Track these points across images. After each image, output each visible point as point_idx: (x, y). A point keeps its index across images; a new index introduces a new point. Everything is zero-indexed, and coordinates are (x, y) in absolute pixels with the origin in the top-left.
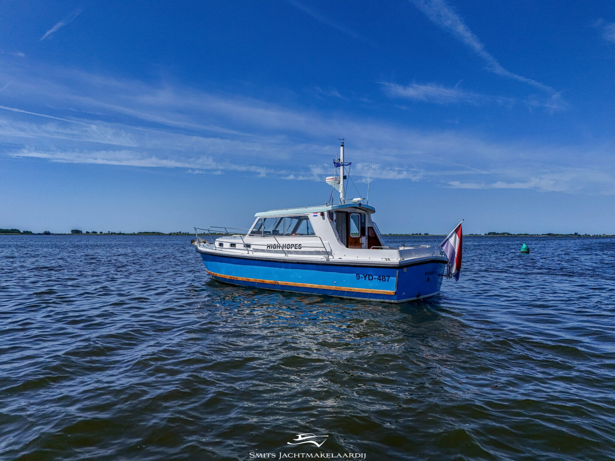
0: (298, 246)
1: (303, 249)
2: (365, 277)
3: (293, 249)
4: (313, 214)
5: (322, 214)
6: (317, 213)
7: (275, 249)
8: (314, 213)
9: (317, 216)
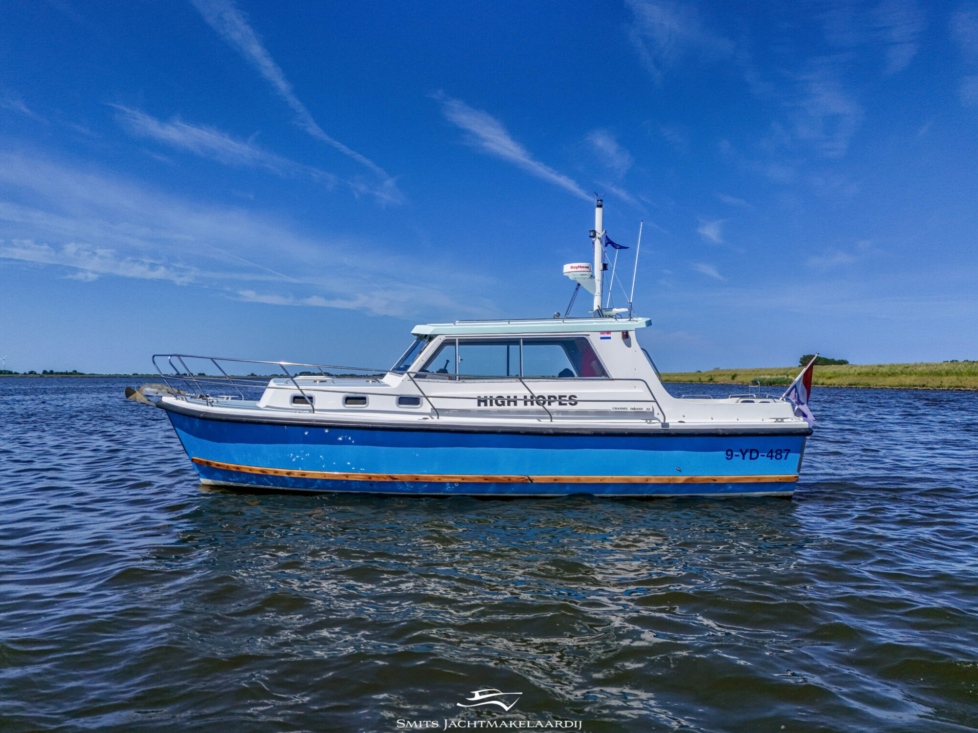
0: (567, 398)
1: (580, 406)
2: (744, 455)
3: (555, 406)
4: (599, 335)
5: (626, 335)
6: (609, 332)
7: (502, 407)
8: (602, 332)
9: (610, 338)
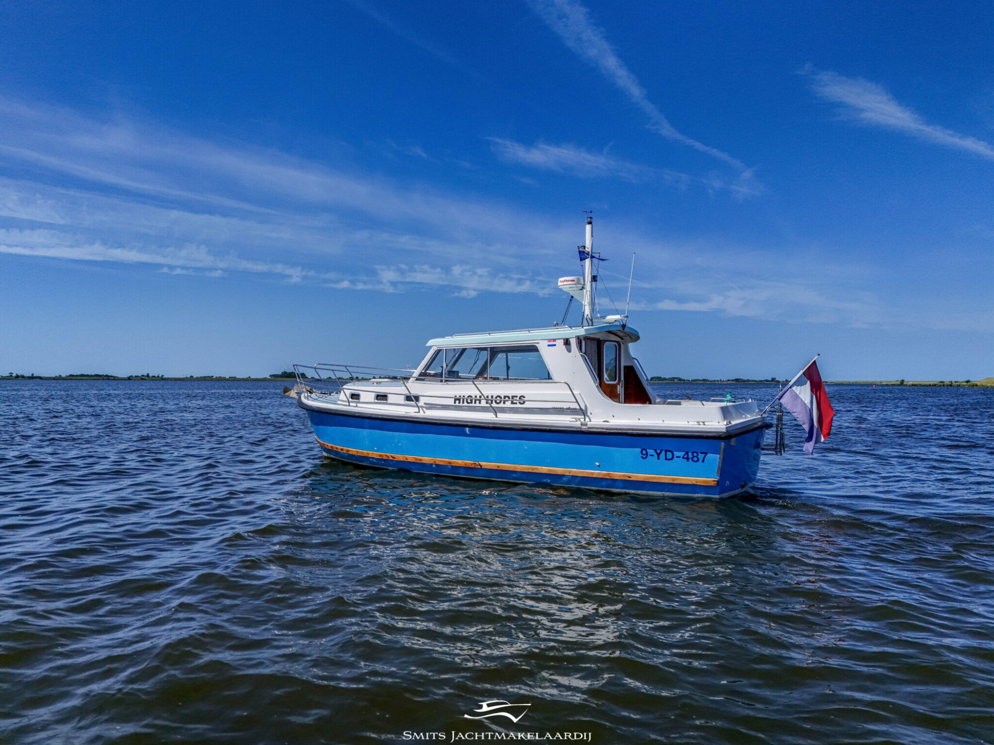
0: (518, 398)
1: (527, 405)
2: (658, 455)
3: (508, 404)
4: (547, 343)
5: (567, 342)
6: (554, 340)
7: (470, 405)
8: (549, 340)
9: (555, 345)
